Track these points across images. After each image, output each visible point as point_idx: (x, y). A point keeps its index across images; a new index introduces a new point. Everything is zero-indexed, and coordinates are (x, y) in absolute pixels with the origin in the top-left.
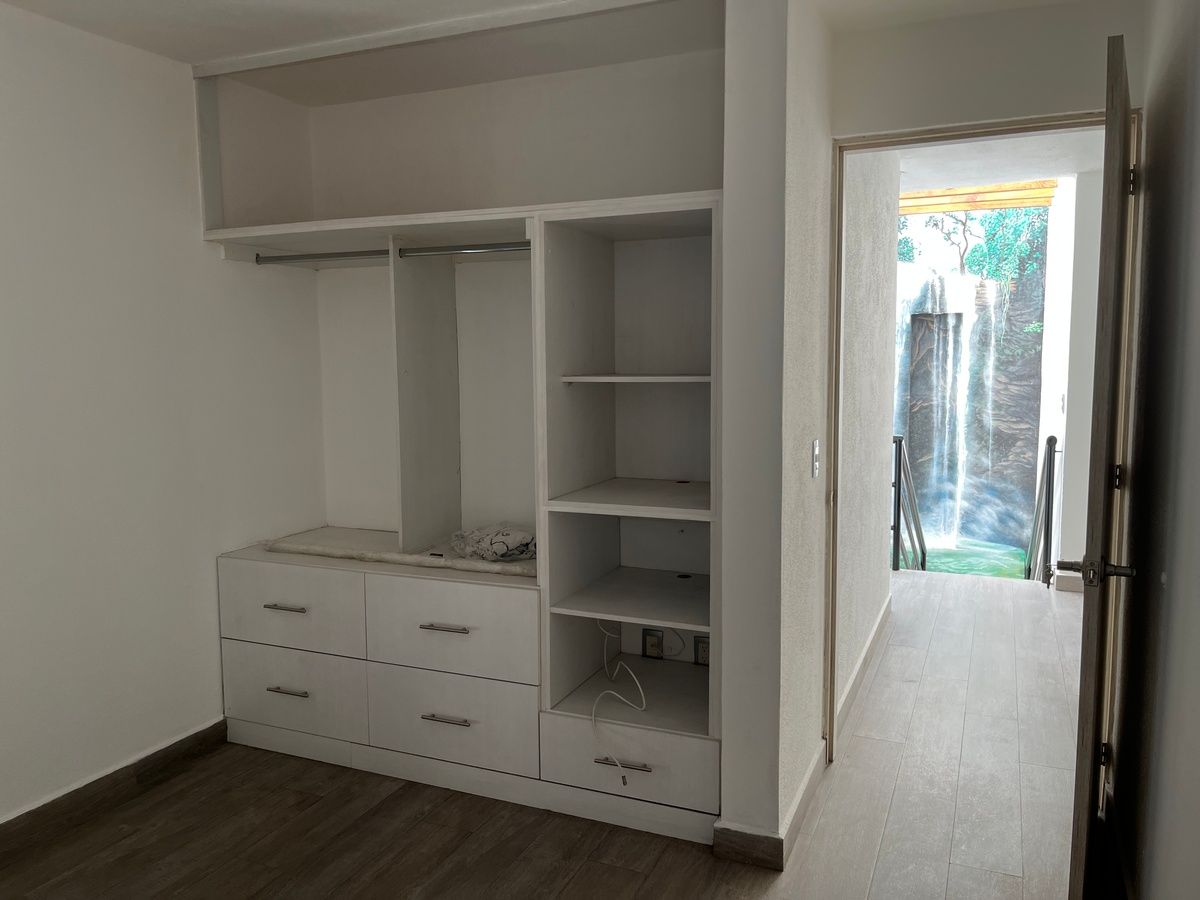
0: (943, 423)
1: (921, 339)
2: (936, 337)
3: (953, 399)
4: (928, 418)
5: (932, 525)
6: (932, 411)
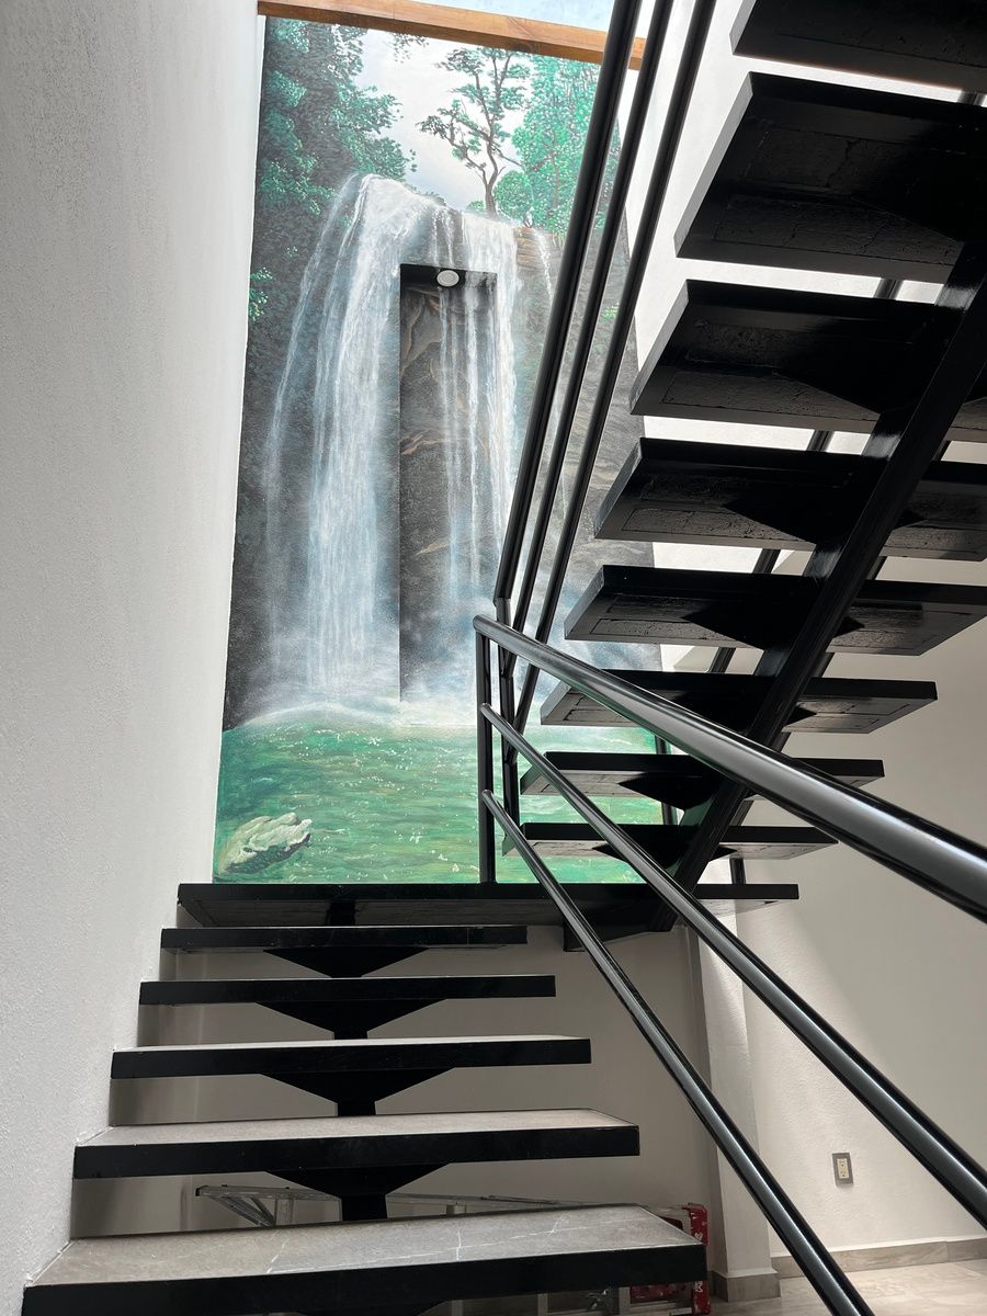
1: (415, 326)
2: (445, 325)
6: (441, 455)
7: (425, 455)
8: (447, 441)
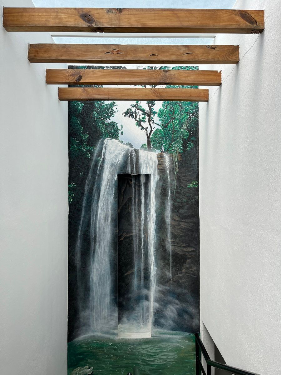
0: (140, 247)
1: (124, 192)
2: (134, 190)
3: (146, 231)
4: (130, 244)
5: (135, 319)
6: (132, 240)
7: (127, 240)
8: (134, 234)
